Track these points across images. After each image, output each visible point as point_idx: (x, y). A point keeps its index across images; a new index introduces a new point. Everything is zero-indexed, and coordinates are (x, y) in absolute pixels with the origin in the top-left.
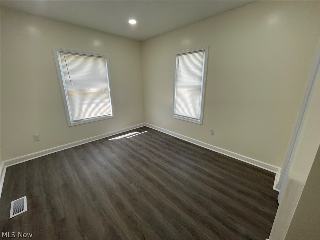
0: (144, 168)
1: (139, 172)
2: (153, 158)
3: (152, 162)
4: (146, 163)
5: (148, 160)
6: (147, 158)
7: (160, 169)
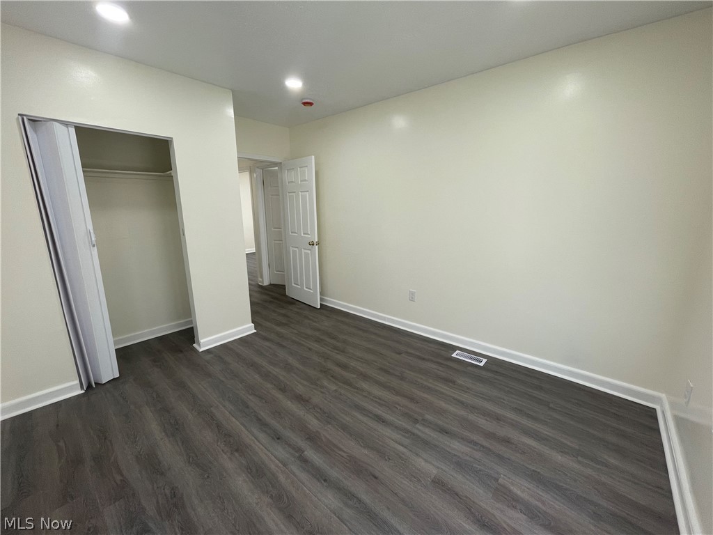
0: (313, 423)
1: (325, 413)
2: (285, 465)
3: (289, 445)
4: (307, 439)
5: (303, 452)
6: (304, 461)
7: (273, 422)
